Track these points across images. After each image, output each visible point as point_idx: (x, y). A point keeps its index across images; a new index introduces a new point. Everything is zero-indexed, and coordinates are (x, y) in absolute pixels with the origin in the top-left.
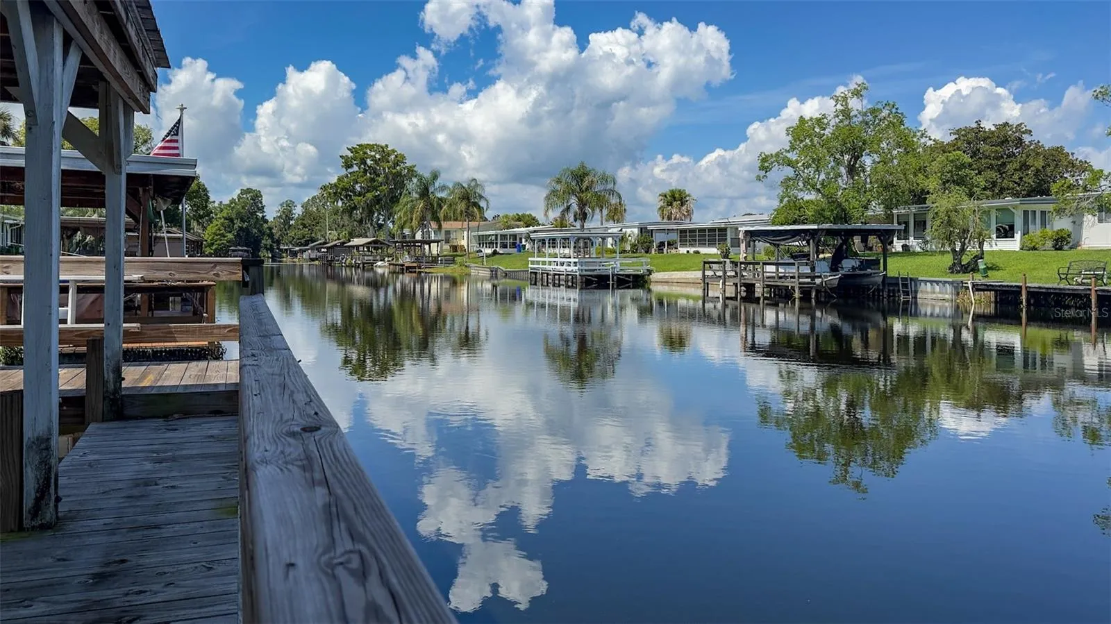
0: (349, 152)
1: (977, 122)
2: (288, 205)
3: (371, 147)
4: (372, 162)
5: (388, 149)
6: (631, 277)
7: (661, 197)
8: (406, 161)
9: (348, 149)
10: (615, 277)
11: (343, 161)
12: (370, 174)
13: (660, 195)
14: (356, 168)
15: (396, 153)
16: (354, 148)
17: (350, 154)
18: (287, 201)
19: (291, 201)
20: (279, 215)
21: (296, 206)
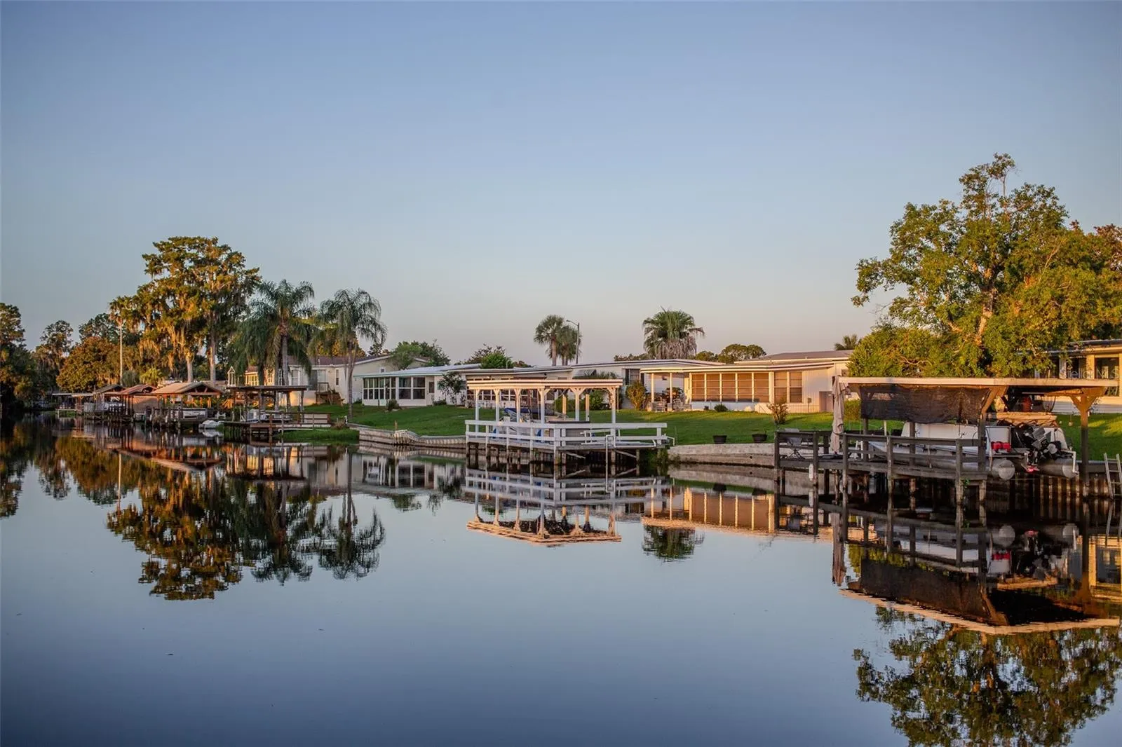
0: (157, 249)
1: (1074, 223)
2: (59, 329)
3: (192, 242)
4: (192, 264)
5: (218, 245)
6: (638, 453)
7: (647, 325)
8: (244, 263)
9: (156, 245)
10: (613, 454)
11: (148, 263)
12: (189, 282)
13: (646, 322)
14: (166, 274)
15: (229, 252)
16: (164, 244)
17: (158, 253)
18: (58, 323)
19: (64, 323)
20: (45, 343)
21: (72, 330)
